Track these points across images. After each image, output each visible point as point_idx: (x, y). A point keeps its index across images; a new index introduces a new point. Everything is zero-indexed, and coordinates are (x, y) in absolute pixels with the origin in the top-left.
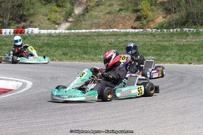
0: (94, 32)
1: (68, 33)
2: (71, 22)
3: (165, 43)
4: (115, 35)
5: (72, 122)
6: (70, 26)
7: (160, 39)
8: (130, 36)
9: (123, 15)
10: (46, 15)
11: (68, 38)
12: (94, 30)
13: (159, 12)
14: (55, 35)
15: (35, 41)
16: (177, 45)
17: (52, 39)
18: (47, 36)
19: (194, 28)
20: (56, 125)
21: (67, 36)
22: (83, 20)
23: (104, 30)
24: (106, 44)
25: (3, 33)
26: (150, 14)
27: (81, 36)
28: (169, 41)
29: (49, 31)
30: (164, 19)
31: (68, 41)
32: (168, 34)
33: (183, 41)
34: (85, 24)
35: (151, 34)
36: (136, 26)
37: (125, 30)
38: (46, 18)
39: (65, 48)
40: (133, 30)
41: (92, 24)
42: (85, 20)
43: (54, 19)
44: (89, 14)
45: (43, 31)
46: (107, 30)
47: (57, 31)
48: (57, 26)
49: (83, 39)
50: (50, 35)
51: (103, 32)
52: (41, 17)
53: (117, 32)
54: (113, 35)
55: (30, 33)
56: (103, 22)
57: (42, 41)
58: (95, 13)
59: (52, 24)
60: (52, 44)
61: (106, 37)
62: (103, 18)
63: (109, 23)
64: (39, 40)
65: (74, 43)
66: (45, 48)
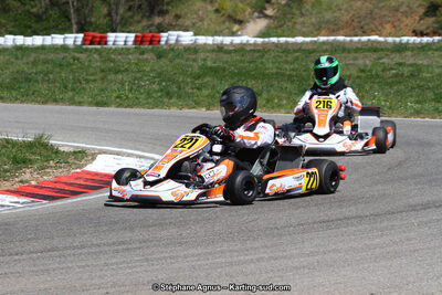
0: (324, 43)
1: (263, 43)
2: (270, 17)
4: (375, 50)
5: (270, 258)
6: (268, 27)
8: (409, 53)
9: (393, 4)
10: (211, 2)
11: (262, 56)
12: (322, 39)
14: (232, 48)
15: (183, 62)
17: (225, 57)
18: (213, 51)
21: (259, 51)
22: (297, 12)
23: (348, 39)
24: (354, 72)
25: (110, 43)
27: (295, 51)
29: (218, 39)
31: (262, 63)
34: (304, 23)
36: (423, 28)
37: (398, 39)
38: (210, 8)
39: (255, 78)
40: (418, 40)
41: (319, 23)
42: (303, 15)
43: (230, 11)
45: (202, 40)
46: (356, 39)
47: (237, 40)
48: (236, 27)
49: (297, 59)
50: (220, 48)
51: (344, 42)
52: (199, 4)
53: (380, 43)
54: (369, 50)
55: (172, 42)
56: (346, 18)
57: (200, 63)
59: (224, 22)
60: (224, 69)
61: (353, 55)
62: (346, 10)
63: (360, 22)
64: (194, 60)
65: (277, 68)
66: (207, 79)
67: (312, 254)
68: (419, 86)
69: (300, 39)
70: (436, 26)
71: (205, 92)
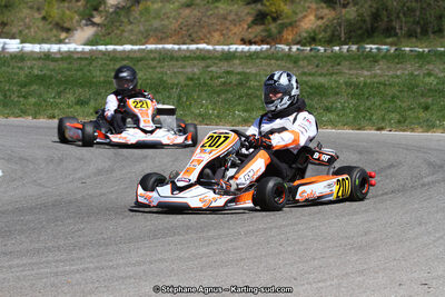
0: (151, 51)
1: (91, 51)
2: (98, 25)
3: (322, 80)
4: (203, 59)
6: (96, 35)
7: (310, 69)
8: (237, 62)
9: (222, 12)
10: (38, 9)
11: (90, 64)
12: (151, 47)
13: (307, 5)
14: (59, 56)
15: (9, 70)
16: (348, 85)
17: (52, 65)
18: (40, 58)
19: (391, 44)
20: (56, 274)
21: (86, 59)
22: (125, 20)
23: (176, 47)
24: (182, 80)
26: (286, 9)
27: (123, 59)
28: (331, 74)
29: (46, 47)
30: (319, 23)
31: (90, 71)
32: (329, 57)
33: (364, 76)
34: (132, 30)
35: (288, 56)
36: (252, 36)
37: (226, 48)
38: (37, 15)
39: (82, 87)
40: (246, 48)
41: (147, 31)
42: (131, 23)
43: (57, 19)
44: (141, 7)
45: (29, 47)
46: (184, 47)
47: (64, 48)
48: (63, 35)
50: (47, 56)
51: (172, 51)
52: (26, 11)
53: (208, 51)
54: (197, 58)
56: (174, 26)
57: (27, 71)
58: (156, 6)
59: (51, 30)
60: (51, 77)
61: (180, 63)
62: (174, 18)
63: (188, 30)
64: (20, 68)
65: (105, 76)
66: (34, 87)
67: (139, 264)
68: (247, 95)
69: (128, 47)
70: (264, 34)
71: (32, 100)
